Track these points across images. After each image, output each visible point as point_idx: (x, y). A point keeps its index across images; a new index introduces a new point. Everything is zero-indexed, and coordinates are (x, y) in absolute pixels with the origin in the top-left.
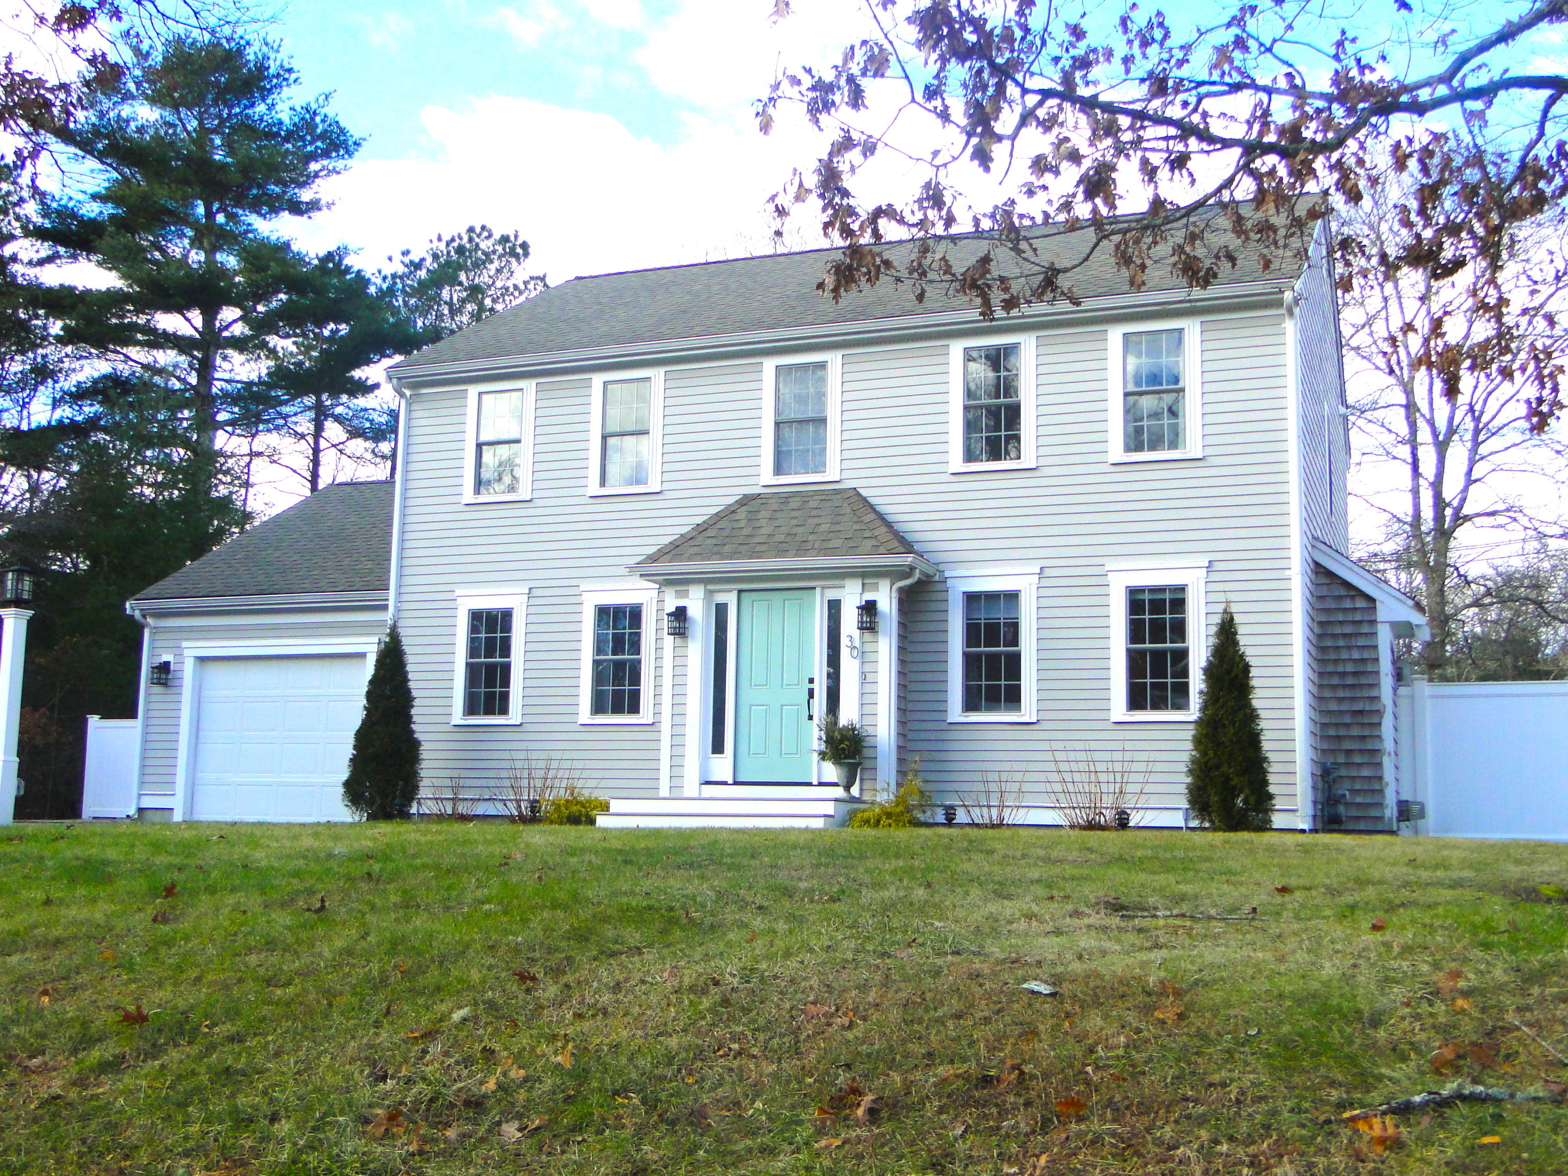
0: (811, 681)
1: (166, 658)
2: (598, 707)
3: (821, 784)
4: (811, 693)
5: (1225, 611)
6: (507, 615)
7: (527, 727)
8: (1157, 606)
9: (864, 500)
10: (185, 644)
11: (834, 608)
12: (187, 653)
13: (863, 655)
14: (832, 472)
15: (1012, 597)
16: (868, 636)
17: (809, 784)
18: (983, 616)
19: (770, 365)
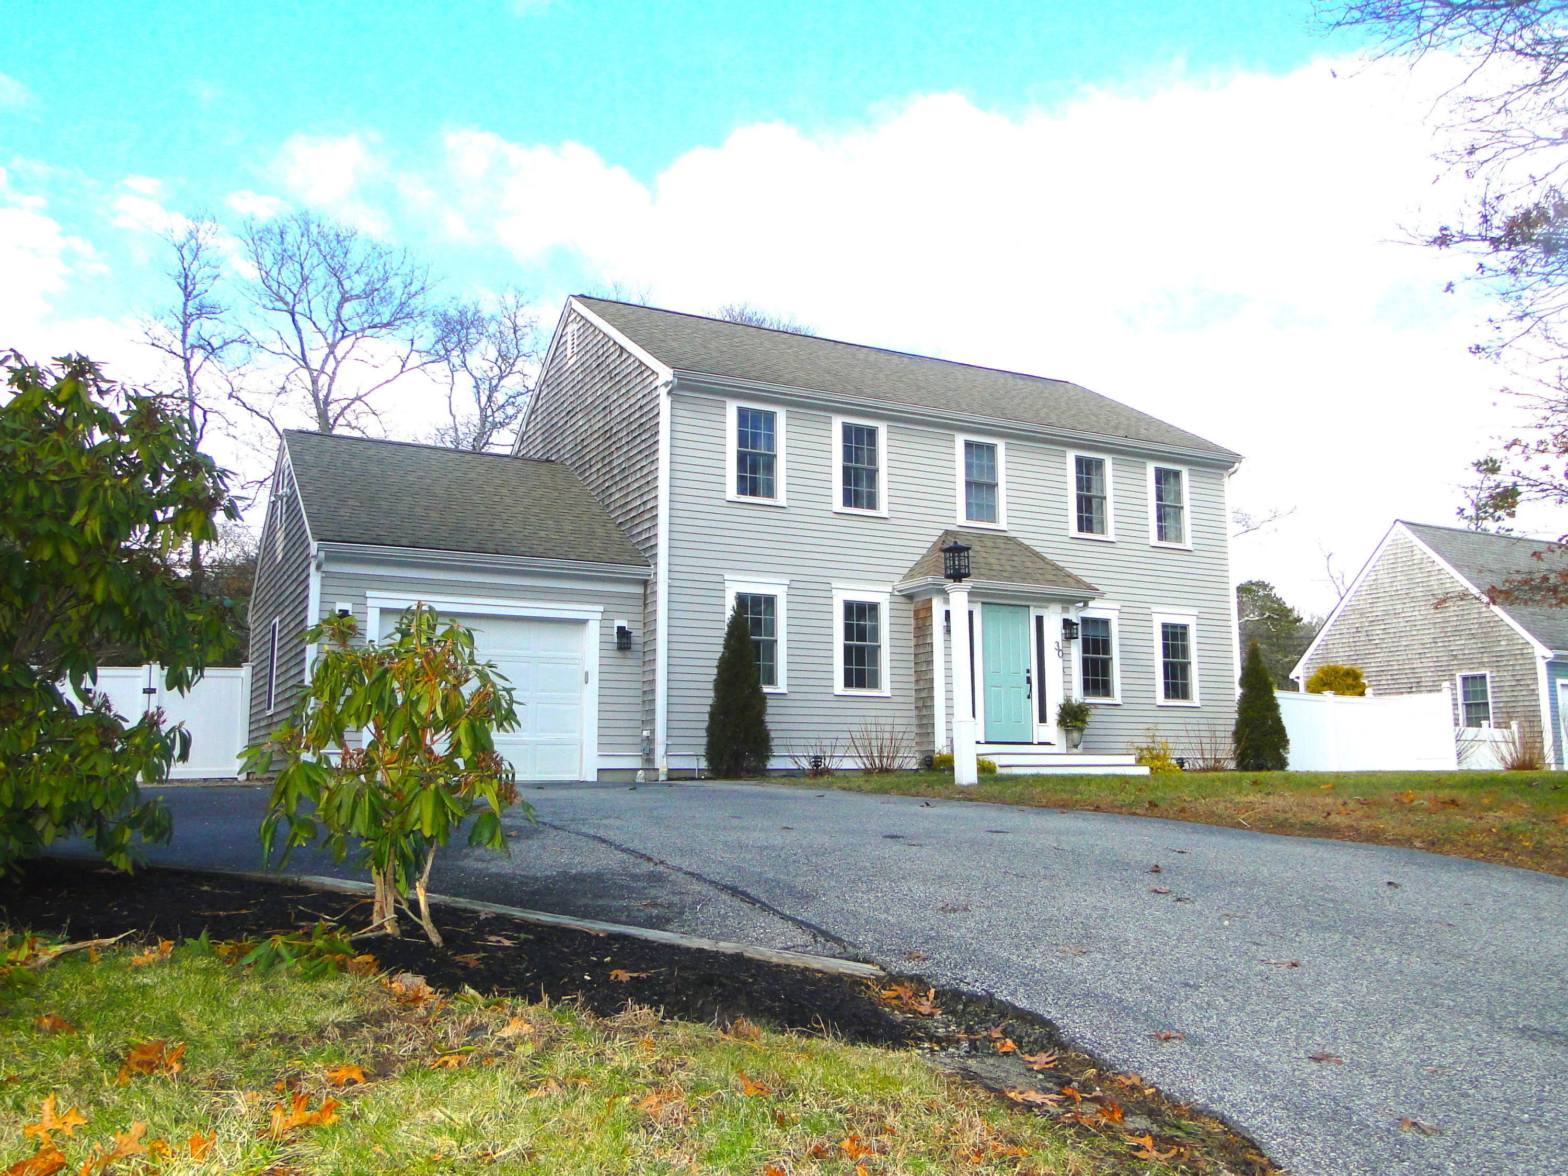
0: (1028, 671)
1: (347, 606)
2: (848, 683)
3: (1040, 744)
4: (1029, 680)
5: (1253, 645)
6: (770, 601)
7: (793, 696)
8: (1175, 636)
9: (1027, 548)
10: (368, 594)
11: (1040, 620)
12: (369, 602)
13: (1063, 654)
14: (1002, 523)
15: (1106, 623)
16: (1066, 644)
17: (1032, 743)
18: (1091, 633)
19: (960, 440)
